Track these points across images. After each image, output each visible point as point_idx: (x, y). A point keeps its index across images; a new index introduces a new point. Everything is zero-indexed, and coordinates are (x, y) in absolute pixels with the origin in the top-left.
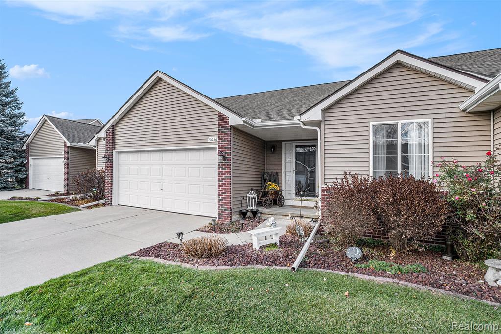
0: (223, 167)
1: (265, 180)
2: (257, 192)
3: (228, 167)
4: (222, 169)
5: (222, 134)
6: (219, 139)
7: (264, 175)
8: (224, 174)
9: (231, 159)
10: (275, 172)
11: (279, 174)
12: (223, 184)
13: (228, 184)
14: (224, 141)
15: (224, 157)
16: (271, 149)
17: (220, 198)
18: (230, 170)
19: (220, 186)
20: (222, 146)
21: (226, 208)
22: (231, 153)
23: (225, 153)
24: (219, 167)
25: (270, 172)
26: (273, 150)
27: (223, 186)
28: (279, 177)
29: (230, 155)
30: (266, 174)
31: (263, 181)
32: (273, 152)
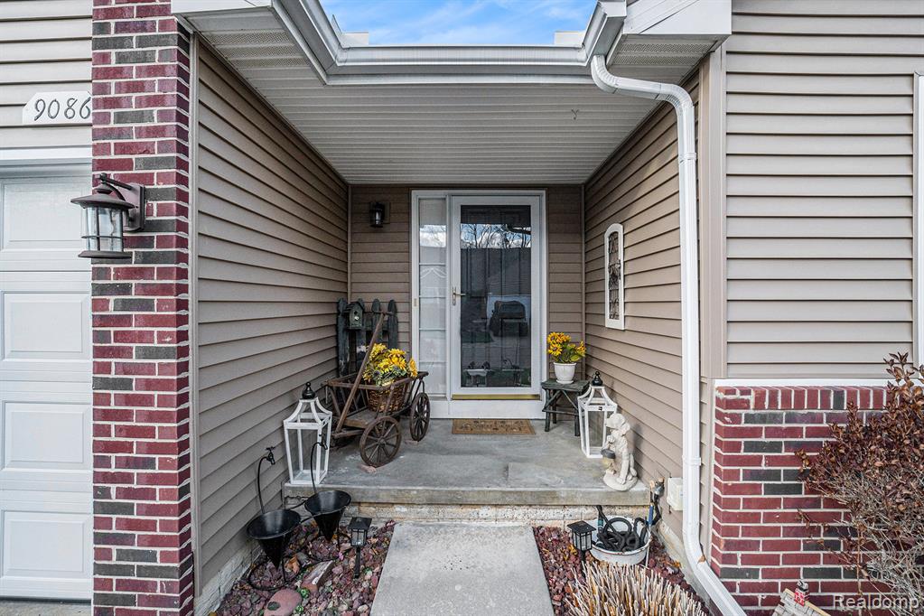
0: (125, 289)
1: (353, 335)
2: (335, 400)
3: (165, 290)
4: (126, 305)
5: (117, 73)
6: (97, 104)
7: (346, 316)
8: (141, 337)
9: (191, 236)
10: (384, 299)
11: (400, 307)
12: (129, 400)
13: (163, 401)
14: (139, 117)
15: (139, 224)
16: (373, 212)
17: (107, 494)
18: (182, 305)
19: (107, 415)
20: (122, 149)
21: (152, 557)
22: (183, 196)
23: (144, 195)
24: (98, 290)
25: (368, 299)
26: (377, 217)
27: (126, 415)
28: (401, 317)
29: (183, 211)
30: (356, 308)
31: (344, 338)
32: (377, 228)
